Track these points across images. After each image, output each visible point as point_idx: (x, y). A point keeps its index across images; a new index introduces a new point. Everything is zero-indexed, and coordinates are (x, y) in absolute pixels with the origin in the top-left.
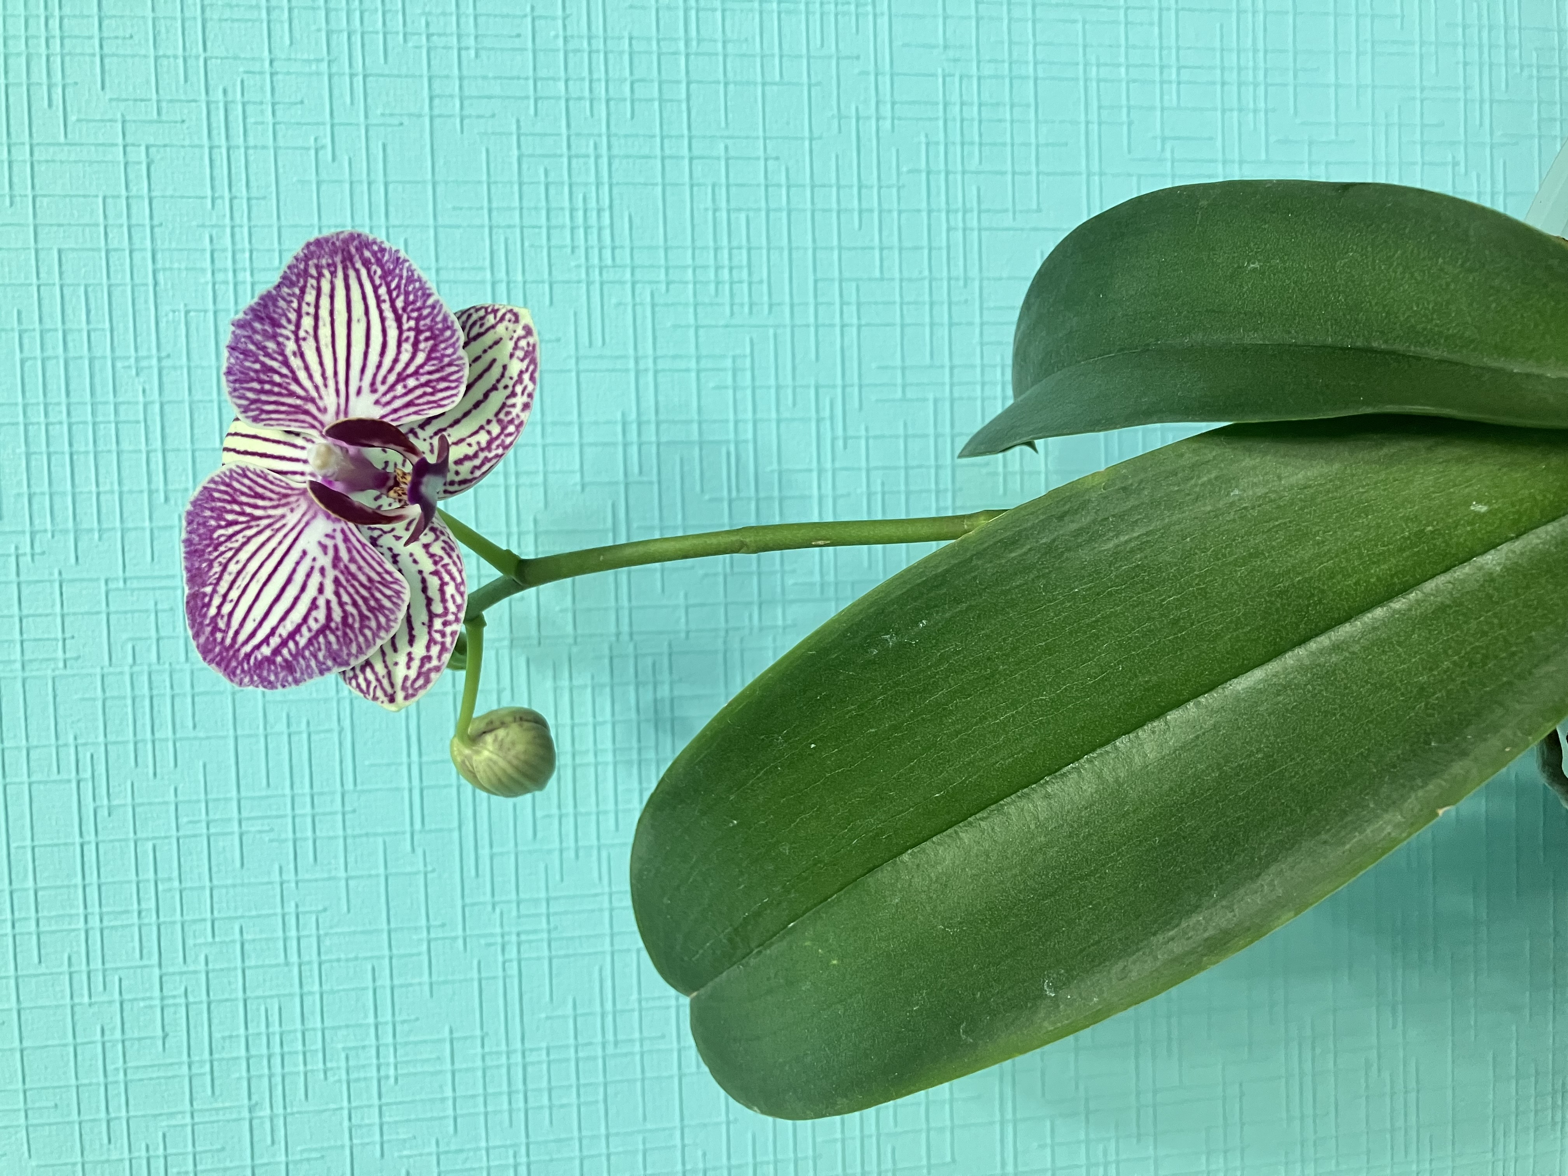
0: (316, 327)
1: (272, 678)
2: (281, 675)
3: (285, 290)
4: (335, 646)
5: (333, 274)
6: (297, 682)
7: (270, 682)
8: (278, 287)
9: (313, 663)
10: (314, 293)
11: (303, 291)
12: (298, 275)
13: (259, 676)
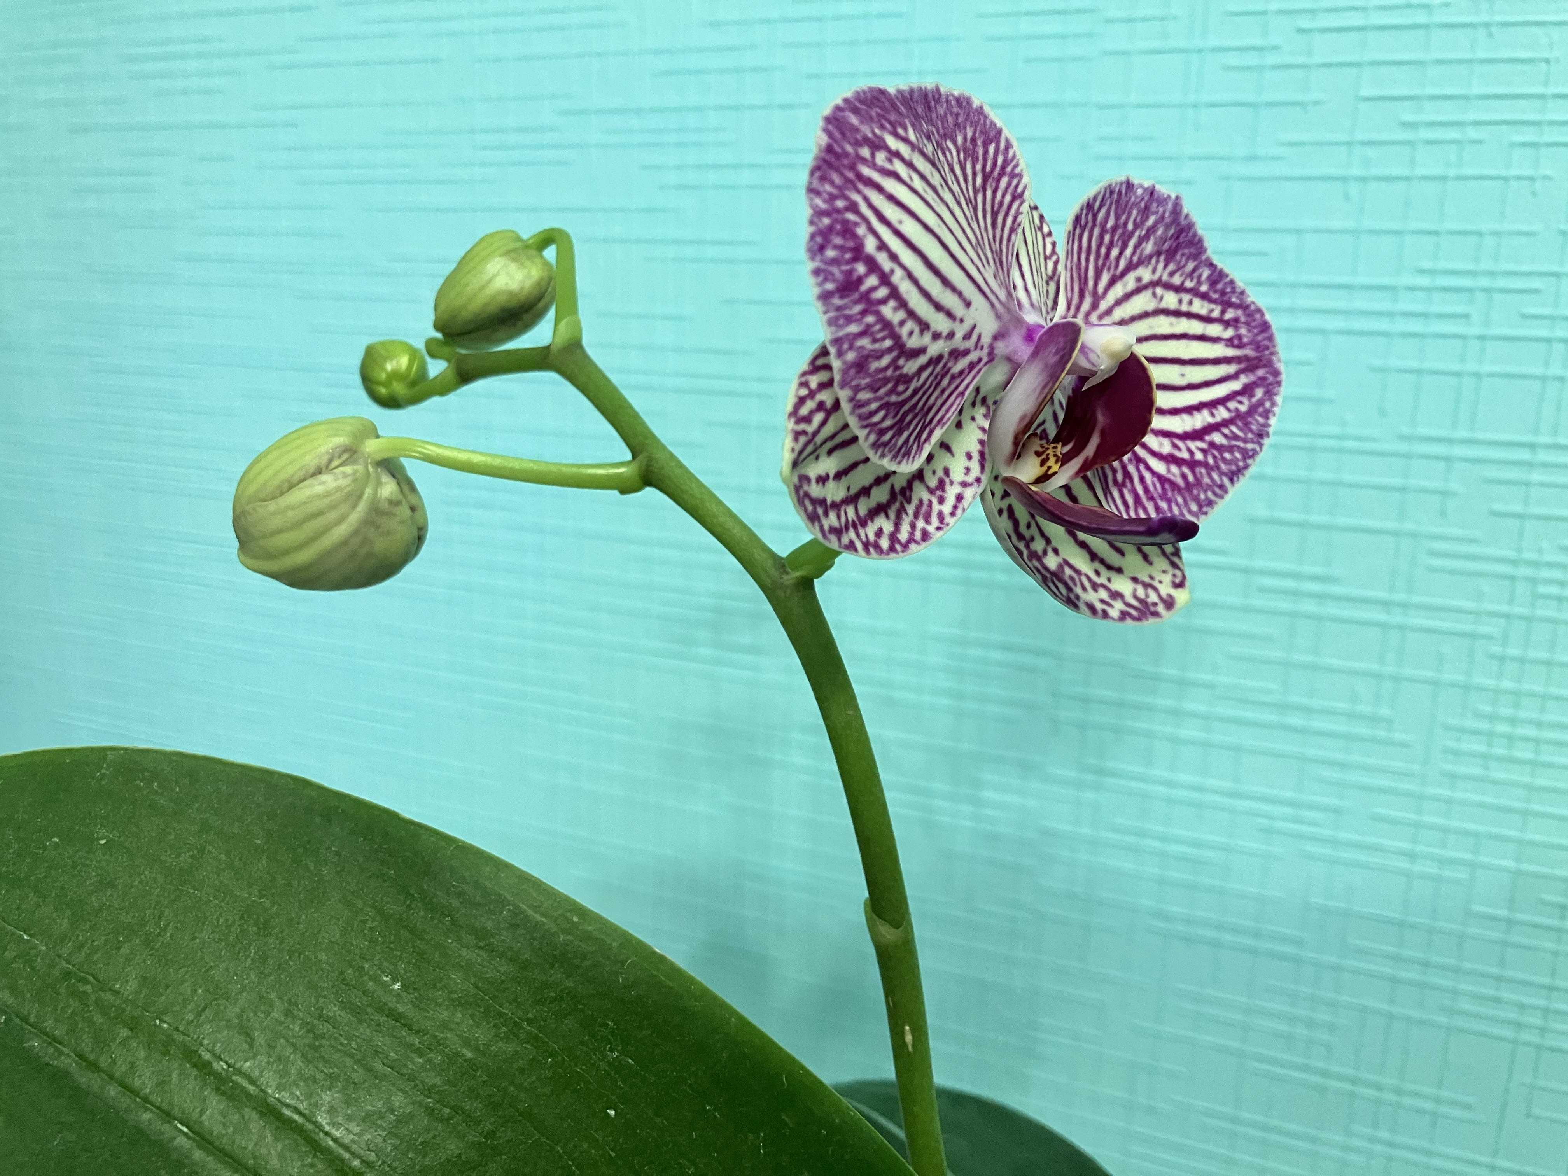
0: (1166, 312)
1: (830, 253)
2: (835, 270)
3: (1206, 273)
4: (875, 365)
5: (1230, 342)
6: (825, 297)
7: (822, 248)
8: (1211, 265)
9: (854, 328)
10: (1203, 312)
11: (1204, 297)
12: (1223, 293)
13: (830, 229)
